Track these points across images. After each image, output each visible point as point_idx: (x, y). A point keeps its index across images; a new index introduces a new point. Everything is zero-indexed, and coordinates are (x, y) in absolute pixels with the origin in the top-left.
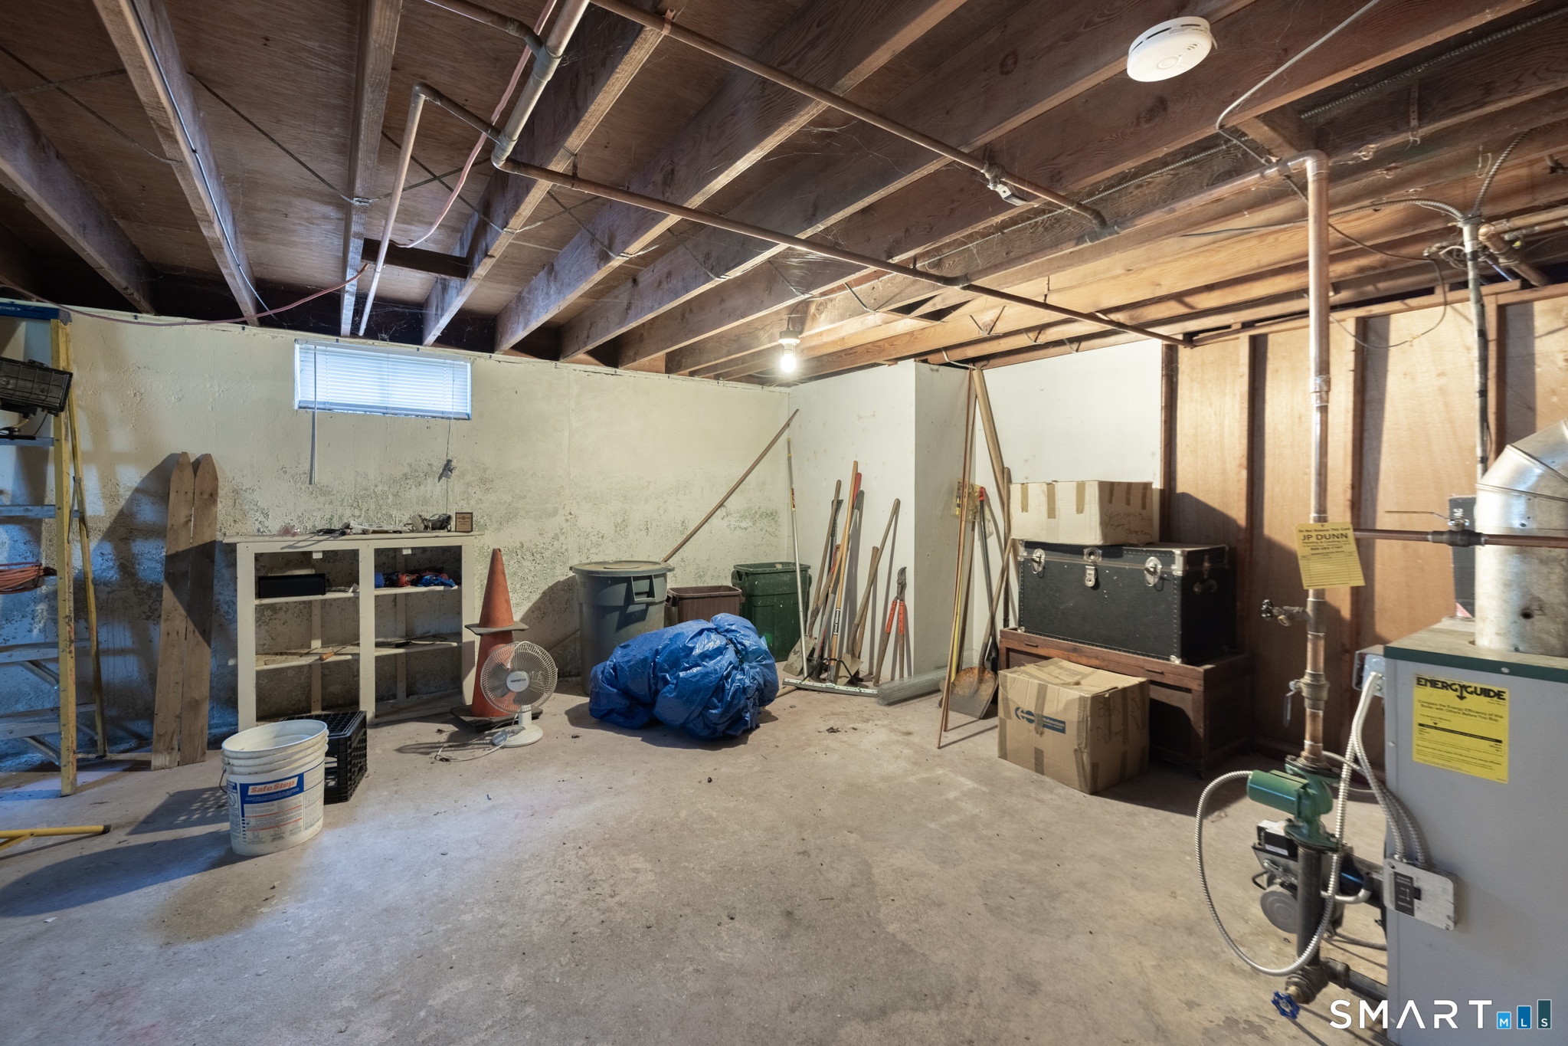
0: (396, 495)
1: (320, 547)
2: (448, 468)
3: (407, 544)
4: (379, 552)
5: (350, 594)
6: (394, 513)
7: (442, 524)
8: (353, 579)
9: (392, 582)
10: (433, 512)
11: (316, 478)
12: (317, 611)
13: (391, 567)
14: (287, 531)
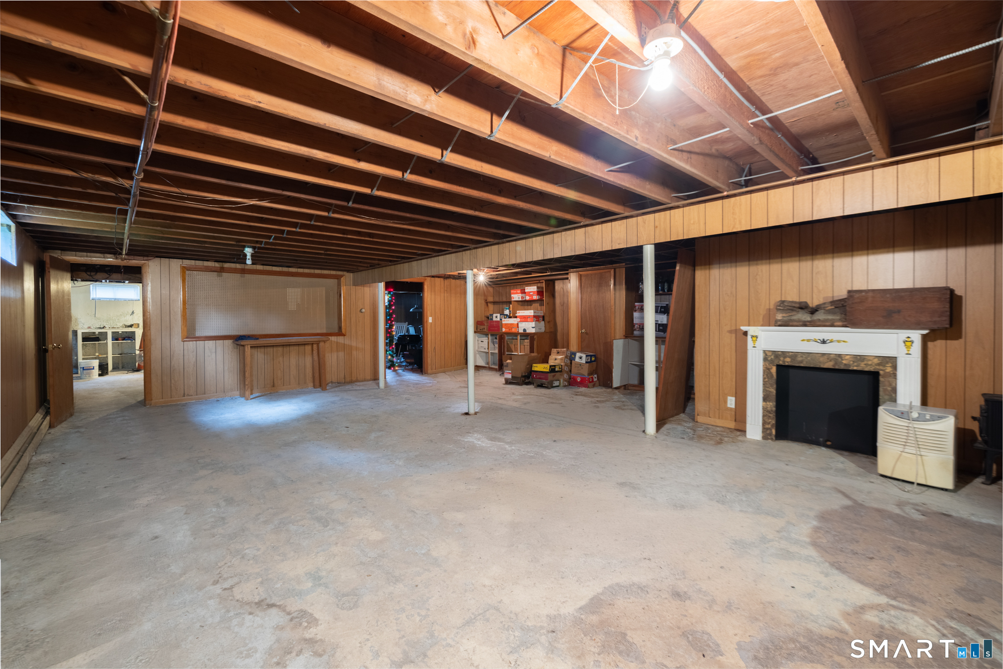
0: (118, 319)
1: (97, 331)
2: (133, 313)
3: (120, 331)
4: (113, 333)
5: (105, 342)
6: (118, 324)
7: (131, 326)
8: (106, 338)
9: (117, 339)
10: (129, 324)
11: (96, 316)
12: (97, 346)
13: (116, 337)
14: (89, 328)
